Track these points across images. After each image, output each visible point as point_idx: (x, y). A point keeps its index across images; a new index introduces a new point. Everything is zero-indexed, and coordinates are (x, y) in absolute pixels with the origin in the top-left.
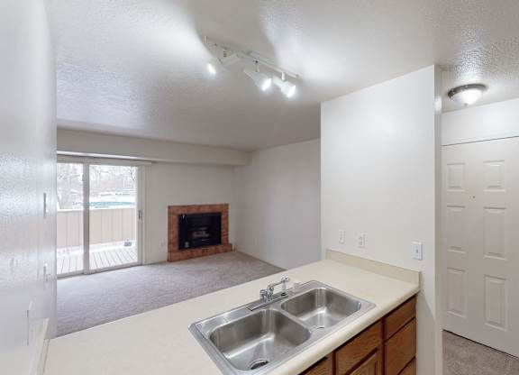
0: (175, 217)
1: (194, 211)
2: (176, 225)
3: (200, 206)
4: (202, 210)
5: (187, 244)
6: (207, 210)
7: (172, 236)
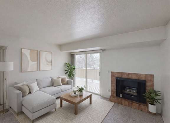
0: (114, 78)
1: (125, 76)
2: (115, 82)
3: (129, 74)
4: (130, 77)
5: (121, 95)
6: (134, 77)
7: (113, 88)
